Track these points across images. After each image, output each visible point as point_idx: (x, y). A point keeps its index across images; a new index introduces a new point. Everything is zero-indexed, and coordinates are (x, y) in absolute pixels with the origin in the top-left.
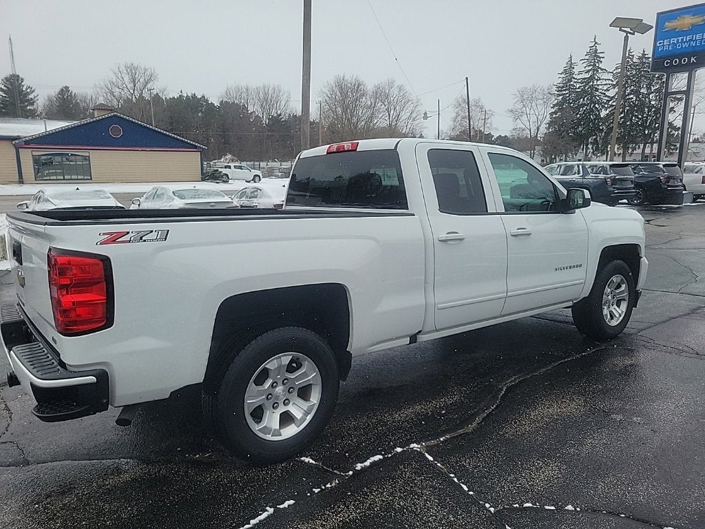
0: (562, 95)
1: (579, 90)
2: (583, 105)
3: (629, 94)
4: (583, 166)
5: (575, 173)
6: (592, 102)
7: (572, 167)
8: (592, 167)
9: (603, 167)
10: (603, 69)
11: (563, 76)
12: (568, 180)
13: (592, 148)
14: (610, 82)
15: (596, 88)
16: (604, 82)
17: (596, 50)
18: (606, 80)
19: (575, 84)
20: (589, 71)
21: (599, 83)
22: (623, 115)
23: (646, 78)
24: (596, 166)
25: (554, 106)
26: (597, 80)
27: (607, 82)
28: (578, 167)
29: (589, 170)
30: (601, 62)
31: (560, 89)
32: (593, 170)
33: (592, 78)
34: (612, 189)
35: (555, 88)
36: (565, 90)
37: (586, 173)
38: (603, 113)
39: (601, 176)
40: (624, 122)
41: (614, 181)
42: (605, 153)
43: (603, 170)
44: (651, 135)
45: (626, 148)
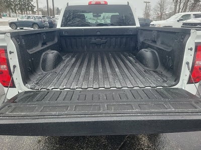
4: (34, 17)
5: (31, 19)
7: (30, 17)
8: (37, 17)
34: (44, 24)
37: (35, 19)
39: (40, 20)
41: (44, 21)
42: (16, 13)
43: (40, 18)
44: (28, 8)
45: (22, 12)
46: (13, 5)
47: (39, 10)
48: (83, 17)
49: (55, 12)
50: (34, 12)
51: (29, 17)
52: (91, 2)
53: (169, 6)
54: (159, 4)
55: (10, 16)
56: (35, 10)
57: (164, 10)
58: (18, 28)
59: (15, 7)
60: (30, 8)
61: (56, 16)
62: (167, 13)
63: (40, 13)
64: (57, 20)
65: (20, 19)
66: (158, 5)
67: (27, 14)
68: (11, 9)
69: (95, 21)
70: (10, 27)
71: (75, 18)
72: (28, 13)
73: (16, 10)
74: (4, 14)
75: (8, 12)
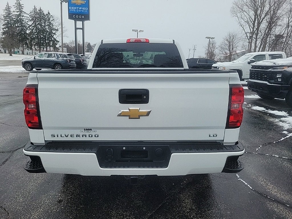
0: (7, 20)
1: (15, 19)
2: (18, 27)
3: (38, 25)
4: (57, 54)
5: (53, 57)
6: (22, 26)
7: (51, 54)
8: (60, 55)
9: (65, 55)
10: (24, 12)
11: (5, 11)
12: (51, 60)
13: (26, 46)
14: (28, 18)
15: (22, 20)
16: (25, 18)
17: (20, 3)
18: (26, 17)
19: (12, 16)
20: (18, 11)
21: (23, 18)
22: (36, 33)
23: (43, 19)
24: (62, 54)
25: (4, 25)
26: (23, 17)
27: (27, 18)
28: (54, 54)
29: (59, 56)
30: (23, 9)
31: (5, 17)
32: (61, 56)
33: (20, 15)
34: (70, 64)
35: (3, 17)
36: (8, 18)
37: (58, 57)
38: (28, 32)
39: (65, 59)
40: (38, 36)
41: (70, 61)
42: (31, 49)
43: (65, 56)
44: (49, 43)
45: (40, 48)
46: (28, 39)
47: (64, 46)
48: (121, 56)
49: (86, 49)
50: (56, 49)
51: (50, 56)
52: (129, 40)
53: (241, 43)
54: (227, 40)
55: (23, 53)
56: (57, 46)
57: (234, 49)
58: (34, 69)
59: (31, 41)
60: (51, 43)
61: (86, 53)
62: (238, 52)
63: (65, 49)
64: (87, 60)
65: (37, 58)
66: (226, 42)
67: (47, 51)
68: (26, 44)
69: (139, 61)
70: (24, 67)
71: (112, 57)
72: (48, 49)
73: (31, 45)
74: (16, 50)
75: (21, 48)
